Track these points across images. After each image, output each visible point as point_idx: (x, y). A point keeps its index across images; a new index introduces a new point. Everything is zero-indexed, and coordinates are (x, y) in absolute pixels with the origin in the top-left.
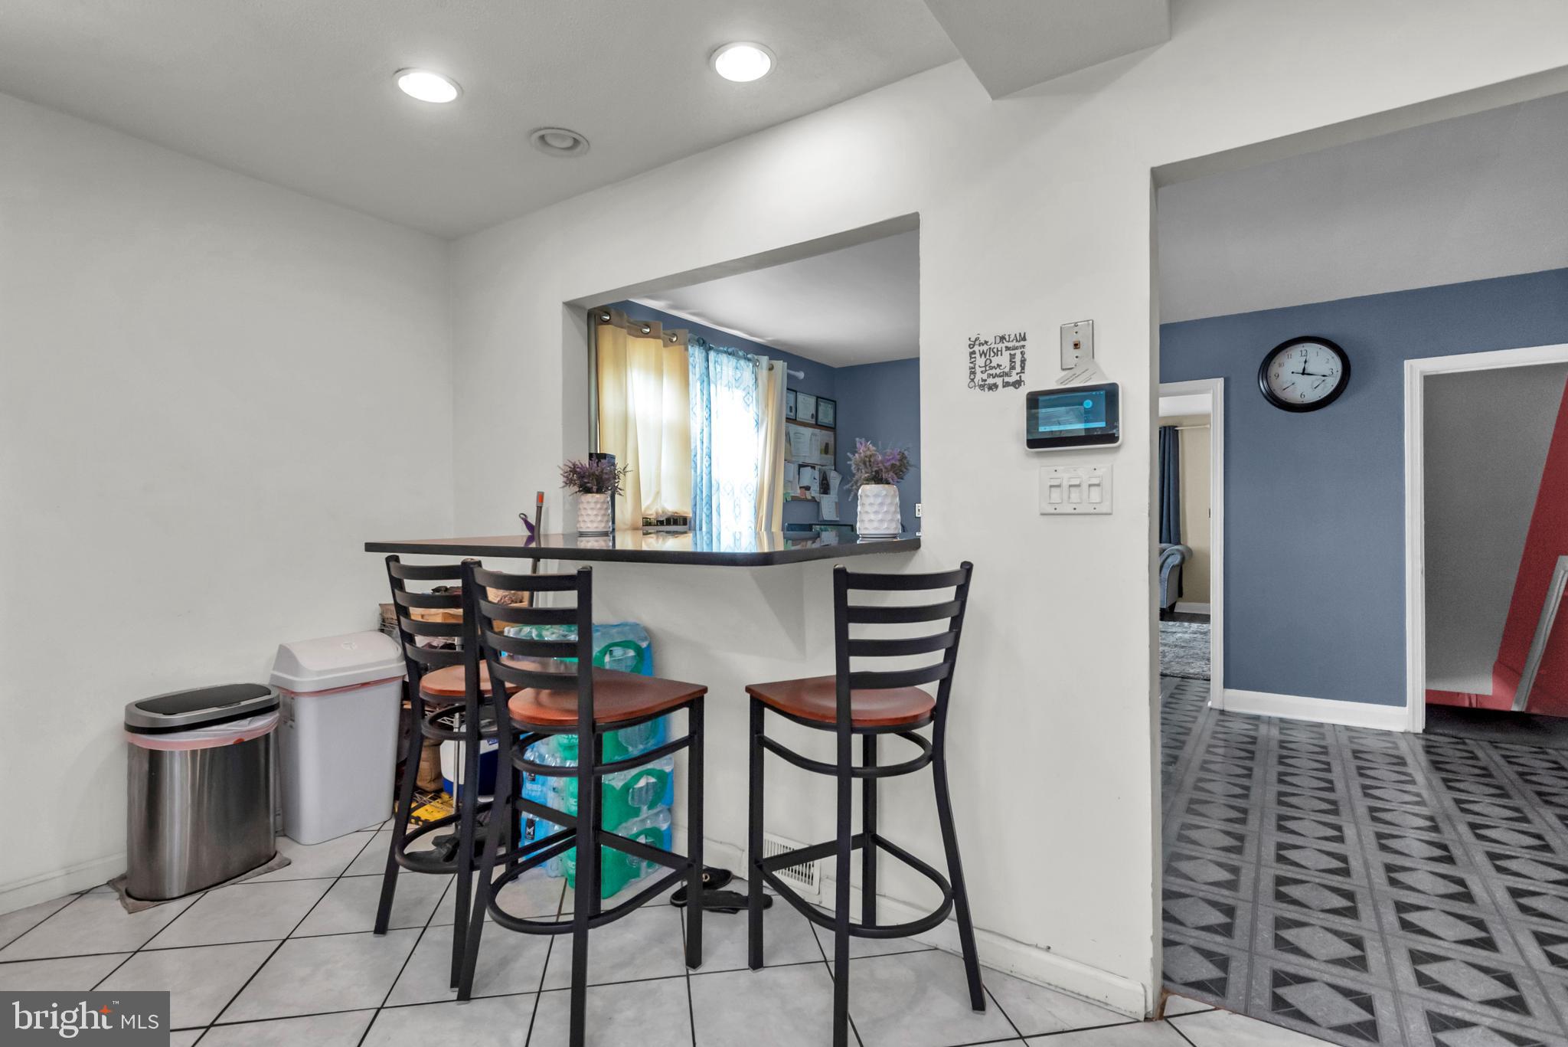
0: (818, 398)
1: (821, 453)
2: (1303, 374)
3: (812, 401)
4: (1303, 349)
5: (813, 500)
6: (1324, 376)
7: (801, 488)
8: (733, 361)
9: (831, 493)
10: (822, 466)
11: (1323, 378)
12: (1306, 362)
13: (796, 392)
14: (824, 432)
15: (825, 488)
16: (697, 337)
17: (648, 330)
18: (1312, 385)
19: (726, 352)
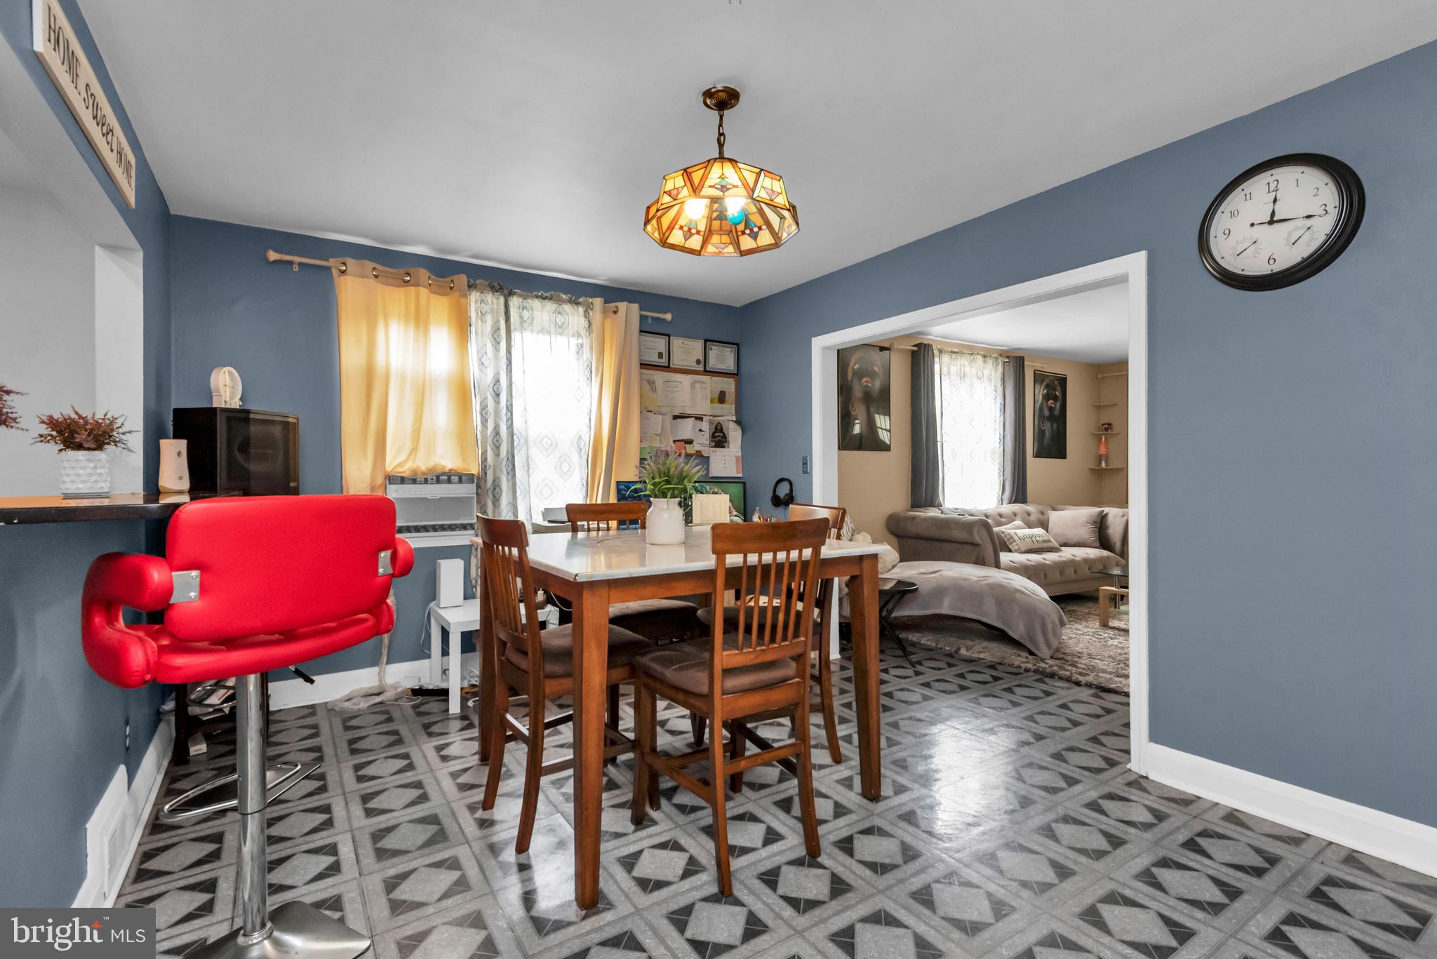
0: (706, 341)
1: (712, 402)
2: (1271, 222)
3: (699, 345)
4: (1271, 179)
5: (699, 454)
6: (1309, 217)
7: (674, 441)
8: (550, 306)
9: (730, 446)
10: (714, 416)
11: (1309, 222)
12: (1275, 201)
13: (669, 336)
14: (715, 379)
15: (719, 440)
16: (487, 283)
17: (408, 278)
18: (1288, 239)
19: (537, 297)
